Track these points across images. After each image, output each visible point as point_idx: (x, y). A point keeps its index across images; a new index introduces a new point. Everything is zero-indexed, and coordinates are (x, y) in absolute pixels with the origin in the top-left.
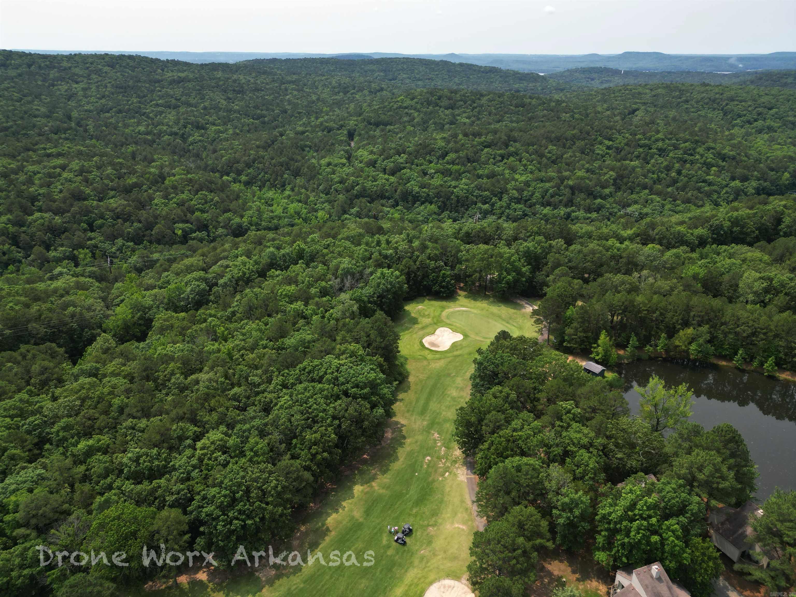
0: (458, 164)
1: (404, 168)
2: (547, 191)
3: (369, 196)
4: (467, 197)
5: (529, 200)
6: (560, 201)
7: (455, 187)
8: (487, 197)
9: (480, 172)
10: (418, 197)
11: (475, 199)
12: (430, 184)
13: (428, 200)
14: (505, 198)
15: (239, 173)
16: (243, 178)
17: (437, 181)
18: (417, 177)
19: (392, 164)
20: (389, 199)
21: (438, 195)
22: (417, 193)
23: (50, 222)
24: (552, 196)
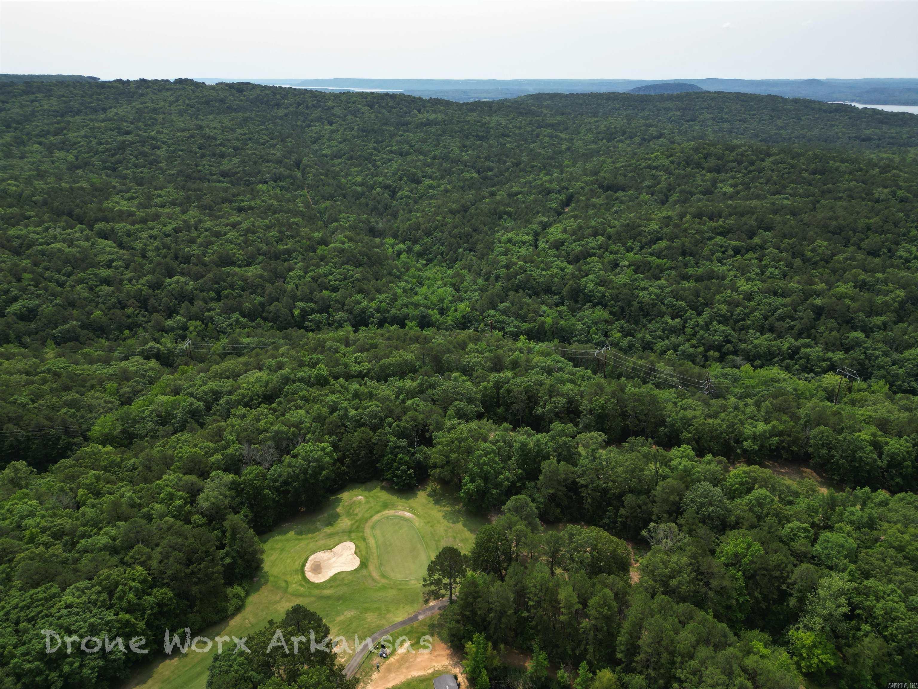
0: (666, 256)
1: (594, 255)
2: (777, 309)
3: (532, 288)
4: (654, 305)
5: (744, 320)
6: (792, 328)
7: (644, 289)
8: (680, 308)
9: (690, 271)
10: (591, 296)
11: (664, 309)
12: (611, 281)
13: (602, 303)
14: (707, 313)
15: (415, 242)
16: (417, 248)
17: (621, 279)
18: (600, 270)
19: (579, 248)
20: (555, 294)
21: (615, 298)
22: (590, 291)
23: (182, 288)
24: (781, 319)
